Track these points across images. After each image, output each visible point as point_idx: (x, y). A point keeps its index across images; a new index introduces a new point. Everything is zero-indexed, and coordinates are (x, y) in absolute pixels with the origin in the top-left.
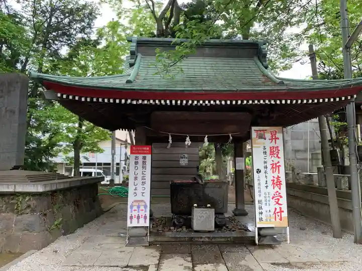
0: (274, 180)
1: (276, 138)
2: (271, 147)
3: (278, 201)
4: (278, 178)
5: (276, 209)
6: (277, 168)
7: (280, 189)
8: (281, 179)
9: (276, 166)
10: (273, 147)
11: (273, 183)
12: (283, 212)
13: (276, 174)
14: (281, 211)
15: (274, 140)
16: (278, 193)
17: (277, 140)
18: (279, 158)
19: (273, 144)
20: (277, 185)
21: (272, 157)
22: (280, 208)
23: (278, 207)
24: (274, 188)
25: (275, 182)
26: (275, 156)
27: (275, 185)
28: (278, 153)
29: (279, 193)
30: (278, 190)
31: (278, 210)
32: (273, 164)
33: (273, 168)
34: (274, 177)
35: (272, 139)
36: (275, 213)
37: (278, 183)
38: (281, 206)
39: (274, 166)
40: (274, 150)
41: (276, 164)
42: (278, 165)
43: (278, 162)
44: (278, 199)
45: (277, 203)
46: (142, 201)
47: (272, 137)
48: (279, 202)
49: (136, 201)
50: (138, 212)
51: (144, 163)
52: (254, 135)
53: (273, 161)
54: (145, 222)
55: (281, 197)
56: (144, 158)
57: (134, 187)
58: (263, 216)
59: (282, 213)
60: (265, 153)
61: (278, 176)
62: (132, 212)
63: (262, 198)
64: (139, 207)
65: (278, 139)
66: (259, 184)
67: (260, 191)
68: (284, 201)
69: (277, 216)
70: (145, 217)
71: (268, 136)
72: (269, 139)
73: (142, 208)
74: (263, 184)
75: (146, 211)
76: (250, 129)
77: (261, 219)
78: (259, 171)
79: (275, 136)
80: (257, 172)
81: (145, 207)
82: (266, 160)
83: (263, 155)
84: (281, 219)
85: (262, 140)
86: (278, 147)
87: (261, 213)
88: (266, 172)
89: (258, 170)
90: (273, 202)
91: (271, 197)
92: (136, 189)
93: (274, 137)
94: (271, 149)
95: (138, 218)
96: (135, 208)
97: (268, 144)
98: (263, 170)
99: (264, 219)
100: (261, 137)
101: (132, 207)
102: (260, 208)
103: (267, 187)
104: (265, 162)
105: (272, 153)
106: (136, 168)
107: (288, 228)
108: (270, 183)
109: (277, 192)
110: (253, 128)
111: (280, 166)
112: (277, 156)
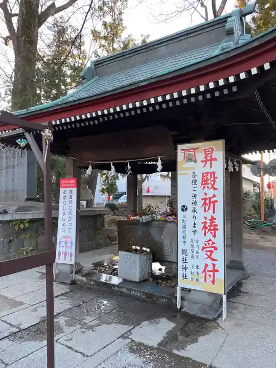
0: (205, 223)
1: (211, 160)
2: (203, 174)
3: (211, 255)
4: (213, 219)
5: (206, 266)
6: (212, 204)
7: (214, 237)
9: (210, 202)
10: (208, 173)
11: (205, 227)
12: (217, 271)
13: (209, 214)
14: (215, 271)
15: (208, 163)
16: (211, 243)
17: (213, 162)
18: (215, 189)
19: (207, 169)
20: (210, 230)
21: (204, 187)
22: (214, 265)
23: (209, 262)
24: (205, 234)
25: (207, 226)
26: (210, 186)
27: (207, 230)
28: (214, 181)
29: (213, 243)
30: (212, 238)
31: (210, 268)
32: (206, 199)
33: (205, 204)
34: (206, 218)
35: (206, 161)
36: (204, 271)
37: (212, 228)
38: (214, 262)
39: (207, 201)
40: (209, 177)
41: (210, 198)
42: (212, 200)
43: (214, 196)
44: (212, 252)
45: (209, 257)
46: (68, 237)
47: (206, 157)
49: (64, 237)
50: (66, 248)
51: (71, 197)
52: (180, 156)
53: (206, 194)
54: (71, 260)
55: (216, 249)
56: (71, 191)
57: (63, 223)
58: (188, 272)
59: (216, 273)
60: (195, 182)
61: (212, 217)
62: (60, 248)
63: (187, 247)
64: (66, 243)
65: (215, 159)
66: (184, 227)
67: (184, 237)
69: (207, 276)
70: (71, 255)
71: (200, 156)
72: (202, 162)
74: (190, 228)
75: (72, 249)
76: (176, 149)
77: (185, 277)
78: (184, 208)
79: (211, 156)
80: (182, 210)
82: (195, 193)
83: (192, 186)
84: (213, 282)
85: (192, 164)
86: (214, 173)
87: (186, 268)
88: (194, 211)
89: (184, 206)
90: (202, 254)
91: (201, 247)
93: (209, 158)
94: (203, 177)
96: (63, 244)
97: (199, 168)
98: (190, 208)
99: (189, 277)
100: (190, 159)
101: (60, 243)
102: (185, 260)
103: (195, 231)
104: (194, 196)
105: (205, 182)
107: (224, 296)
108: (200, 226)
109: (210, 240)
110: (180, 147)
111: (216, 201)
112: (213, 187)
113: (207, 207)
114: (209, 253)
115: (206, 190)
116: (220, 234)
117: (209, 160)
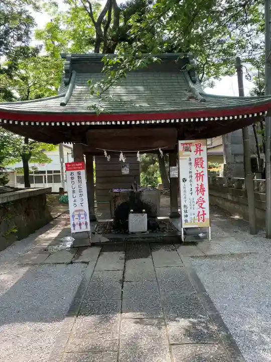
0: (198, 188)
1: (200, 150)
4: (202, 185)
5: (199, 212)
6: (201, 177)
7: (203, 195)
8: (204, 186)
10: (198, 158)
11: (197, 190)
12: (205, 214)
13: (200, 183)
14: (204, 214)
15: (199, 152)
16: (201, 199)
17: (201, 152)
18: (203, 168)
19: (198, 156)
20: (201, 191)
22: (204, 211)
23: (201, 210)
24: (198, 194)
26: (200, 166)
27: (199, 192)
28: (202, 163)
29: (203, 199)
30: (202, 196)
31: (201, 213)
32: (197, 174)
33: (197, 176)
34: (198, 185)
35: (197, 151)
36: (198, 215)
38: (204, 210)
39: (199, 175)
40: (199, 161)
41: (200, 173)
42: (201, 174)
43: (202, 172)
44: (202, 204)
45: (201, 207)
46: (82, 210)
47: (197, 149)
48: (203, 206)
49: (76, 211)
50: (80, 219)
51: (79, 177)
52: (181, 148)
53: (197, 171)
54: (87, 227)
55: (204, 202)
56: (79, 173)
57: (73, 199)
58: (188, 218)
59: (205, 216)
60: (190, 164)
62: (74, 220)
63: (187, 204)
64: (79, 215)
65: (202, 150)
66: (185, 191)
67: (185, 198)
68: (206, 205)
69: (200, 218)
70: (86, 224)
71: (193, 148)
72: (195, 151)
73: (82, 216)
74: (188, 192)
75: (86, 219)
76: (177, 142)
77: (186, 221)
78: (184, 180)
80: (183, 181)
81: (85, 215)
82: (191, 170)
83: (189, 166)
84: (203, 221)
85: (188, 153)
86: (202, 158)
87: (187, 216)
88: (191, 181)
89: (184, 179)
90: (197, 206)
91: (196, 202)
92: (75, 201)
94: (195, 160)
95: (80, 224)
96: (76, 217)
97: (193, 155)
98: (188, 179)
99: (189, 221)
100: (187, 150)
101: (73, 216)
102: (186, 212)
103: (192, 193)
104: (190, 172)
105: (196, 164)
106: (73, 183)
107: (210, 228)
108: (194, 190)
110: (180, 142)
111: (203, 175)
112: (201, 166)
113: (198, 178)
114: (200, 205)
115: (197, 168)
116: (207, 193)
117: (199, 150)
